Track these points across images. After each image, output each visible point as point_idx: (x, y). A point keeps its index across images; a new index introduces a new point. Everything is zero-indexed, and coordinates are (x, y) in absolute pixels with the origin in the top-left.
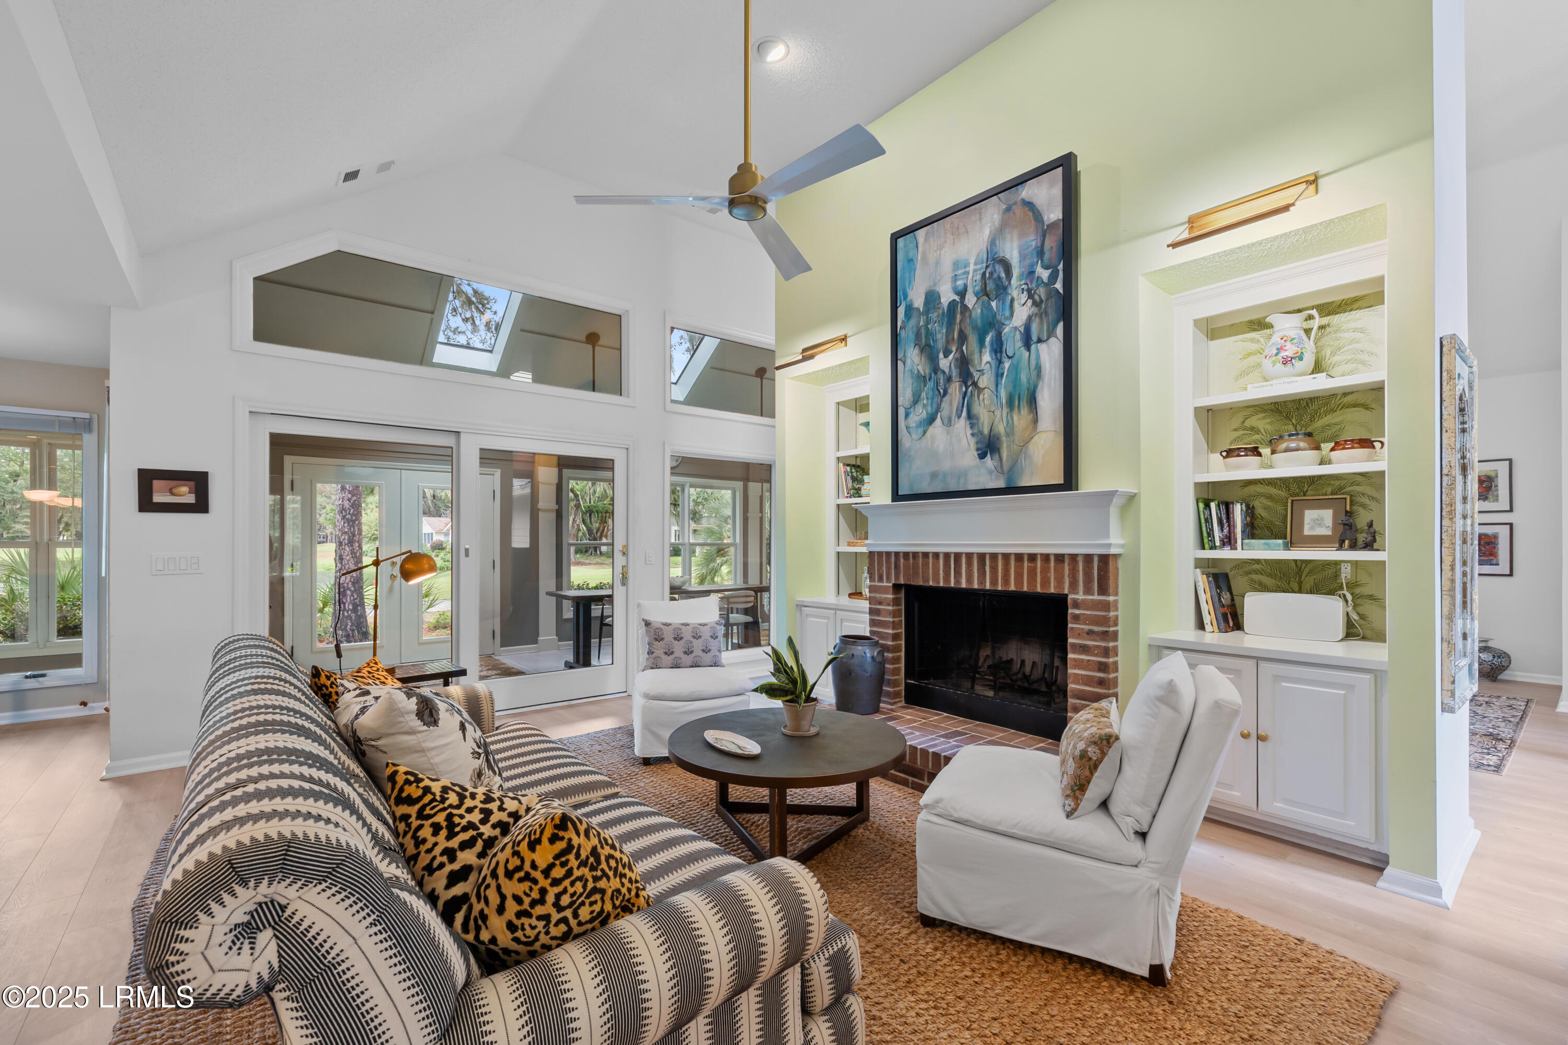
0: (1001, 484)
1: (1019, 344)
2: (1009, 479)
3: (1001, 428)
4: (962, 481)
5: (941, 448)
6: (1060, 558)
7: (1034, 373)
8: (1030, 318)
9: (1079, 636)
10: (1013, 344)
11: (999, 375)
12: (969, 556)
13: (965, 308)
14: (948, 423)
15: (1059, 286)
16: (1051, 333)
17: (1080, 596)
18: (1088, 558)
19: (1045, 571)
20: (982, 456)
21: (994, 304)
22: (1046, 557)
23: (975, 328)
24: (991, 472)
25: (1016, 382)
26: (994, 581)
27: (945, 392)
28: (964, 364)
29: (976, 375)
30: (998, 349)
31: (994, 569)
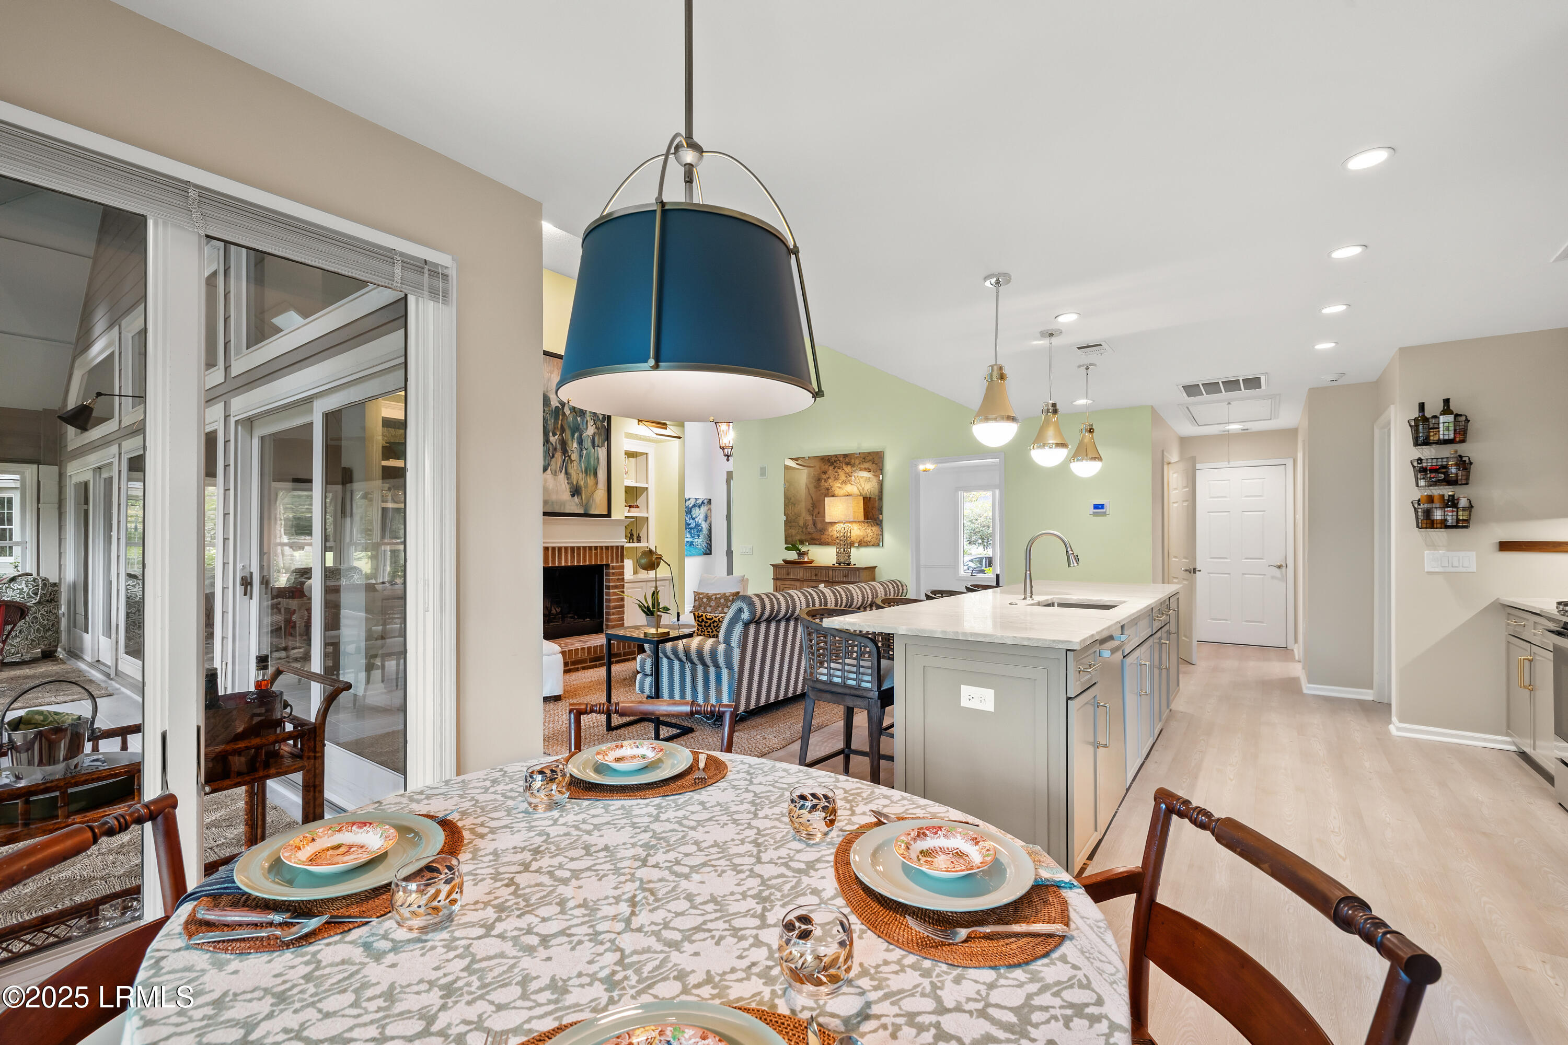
0: (582, 512)
1: (590, 444)
2: (586, 509)
3: (582, 483)
4: (562, 508)
5: (551, 487)
6: (607, 548)
7: (596, 461)
8: (594, 433)
9: (614, 582)
10: (587, 443)
11: (581, 456)
12: (566, 548)
13: (564, 414)
14: (555, 474)
15: (606, 424)
16: (603, 445)
17: (614, 564)
18: (617, 547)
19: (601, 554)
20: (573, 496)
21: (579, 419)
22: (601, 548)
23: (569, 427)
24: (577, 505)
25: (588, 462)
26: (579, 561)
27: (553, 456)
28: (564, 443)
29: (570, 452)
30: (580, 442)
31: (579, 554)
